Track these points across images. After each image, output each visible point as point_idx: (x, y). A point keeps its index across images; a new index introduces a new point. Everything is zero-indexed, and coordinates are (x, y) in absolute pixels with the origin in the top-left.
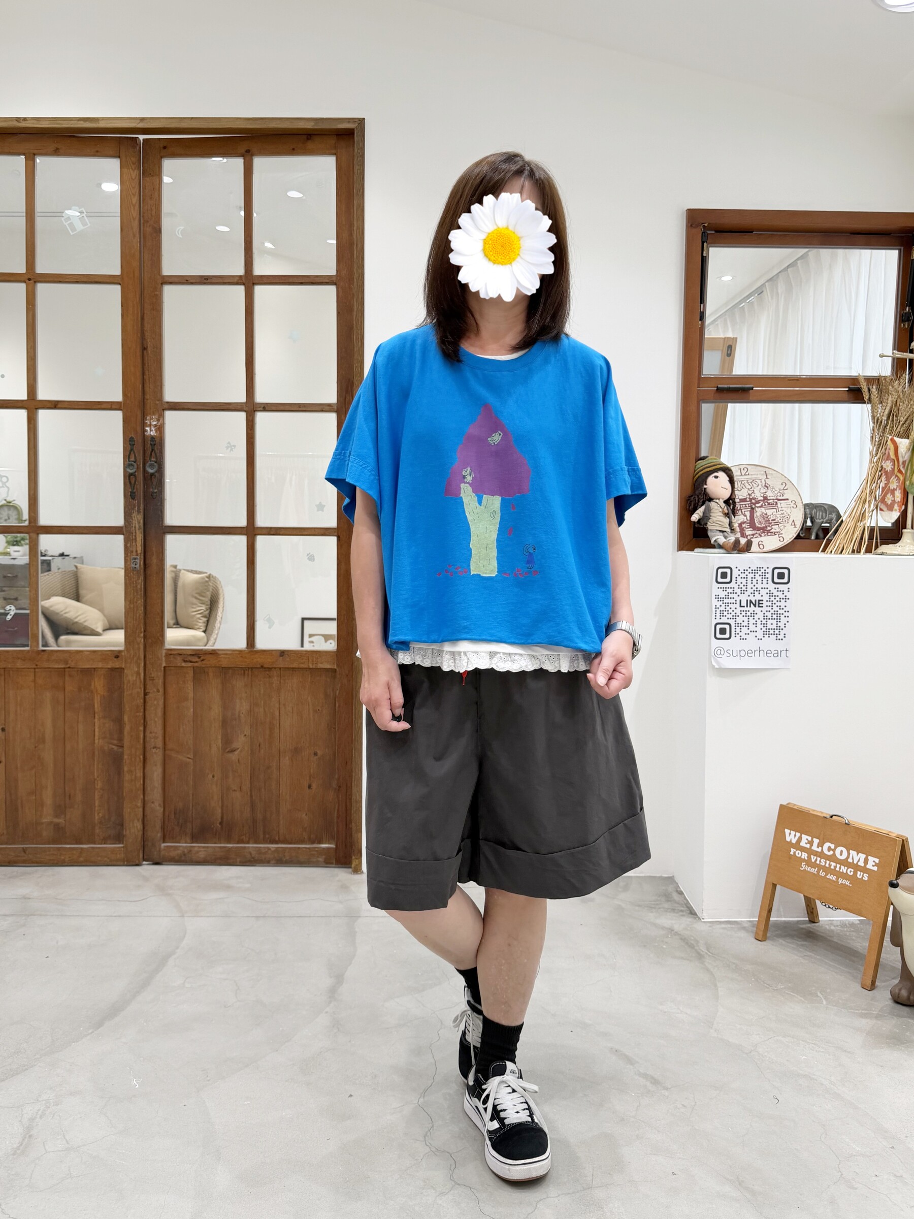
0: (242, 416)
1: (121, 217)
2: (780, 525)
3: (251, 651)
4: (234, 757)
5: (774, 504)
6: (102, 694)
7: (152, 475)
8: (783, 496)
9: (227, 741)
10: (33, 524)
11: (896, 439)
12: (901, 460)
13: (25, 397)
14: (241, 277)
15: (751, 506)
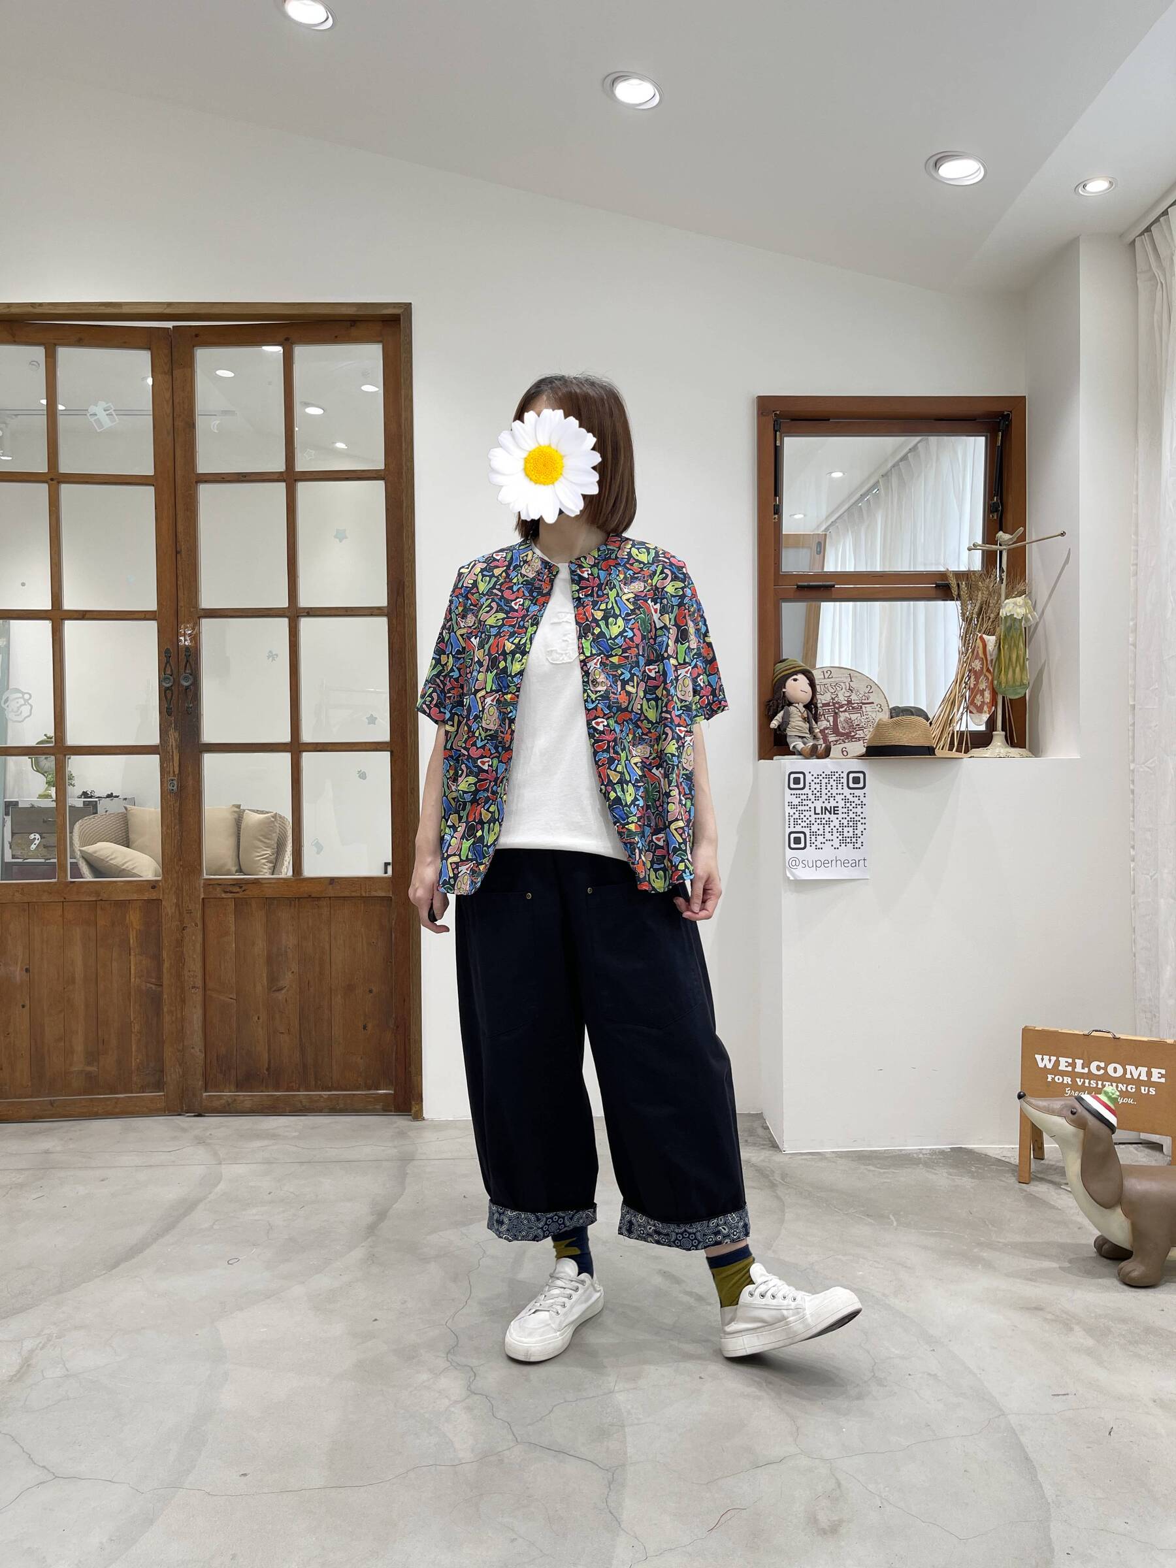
0: (284, 623)
1: (153, 415)
2: (865, 730)
3: (300, 879)
4: (281, 996)
5: (858, 709)
6: (138, 928)
7: (187, 688)
8: (868, 699)
9: (273, 979)
10: (59, 744)
11: (984, 636)
12: (989, 659)
13: (47, 605)
14: (281, 472)
15: (835, 711)
